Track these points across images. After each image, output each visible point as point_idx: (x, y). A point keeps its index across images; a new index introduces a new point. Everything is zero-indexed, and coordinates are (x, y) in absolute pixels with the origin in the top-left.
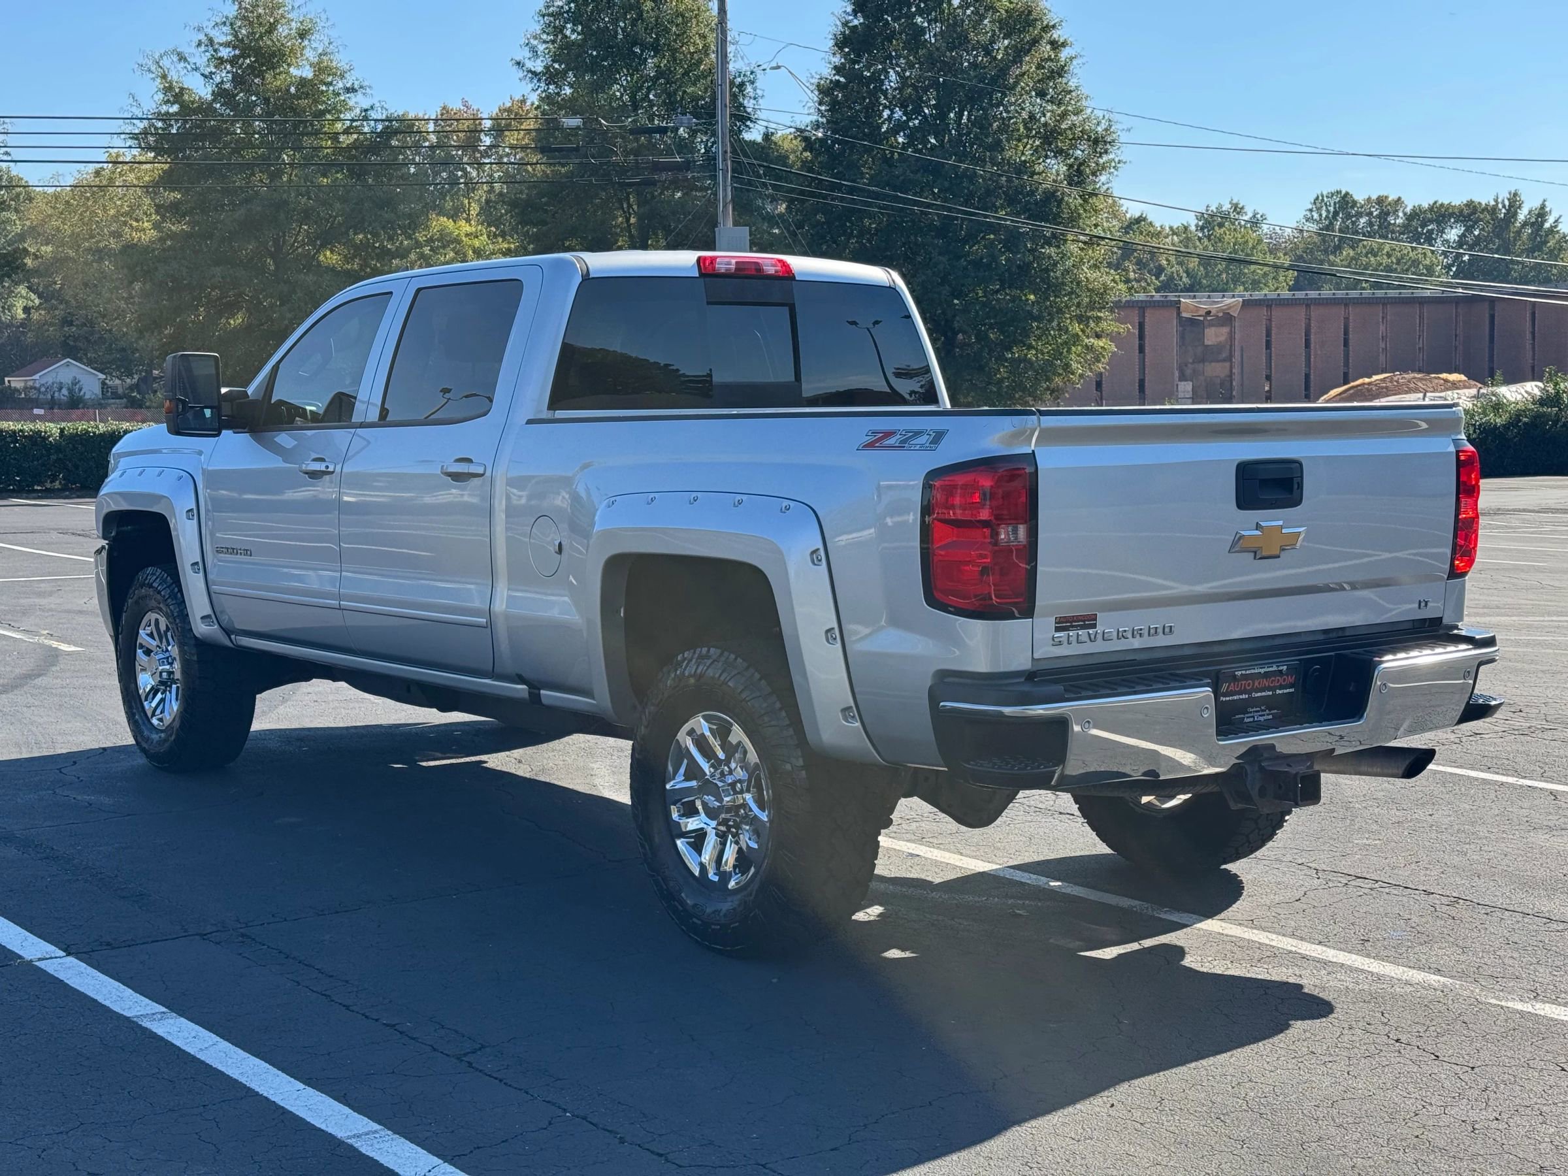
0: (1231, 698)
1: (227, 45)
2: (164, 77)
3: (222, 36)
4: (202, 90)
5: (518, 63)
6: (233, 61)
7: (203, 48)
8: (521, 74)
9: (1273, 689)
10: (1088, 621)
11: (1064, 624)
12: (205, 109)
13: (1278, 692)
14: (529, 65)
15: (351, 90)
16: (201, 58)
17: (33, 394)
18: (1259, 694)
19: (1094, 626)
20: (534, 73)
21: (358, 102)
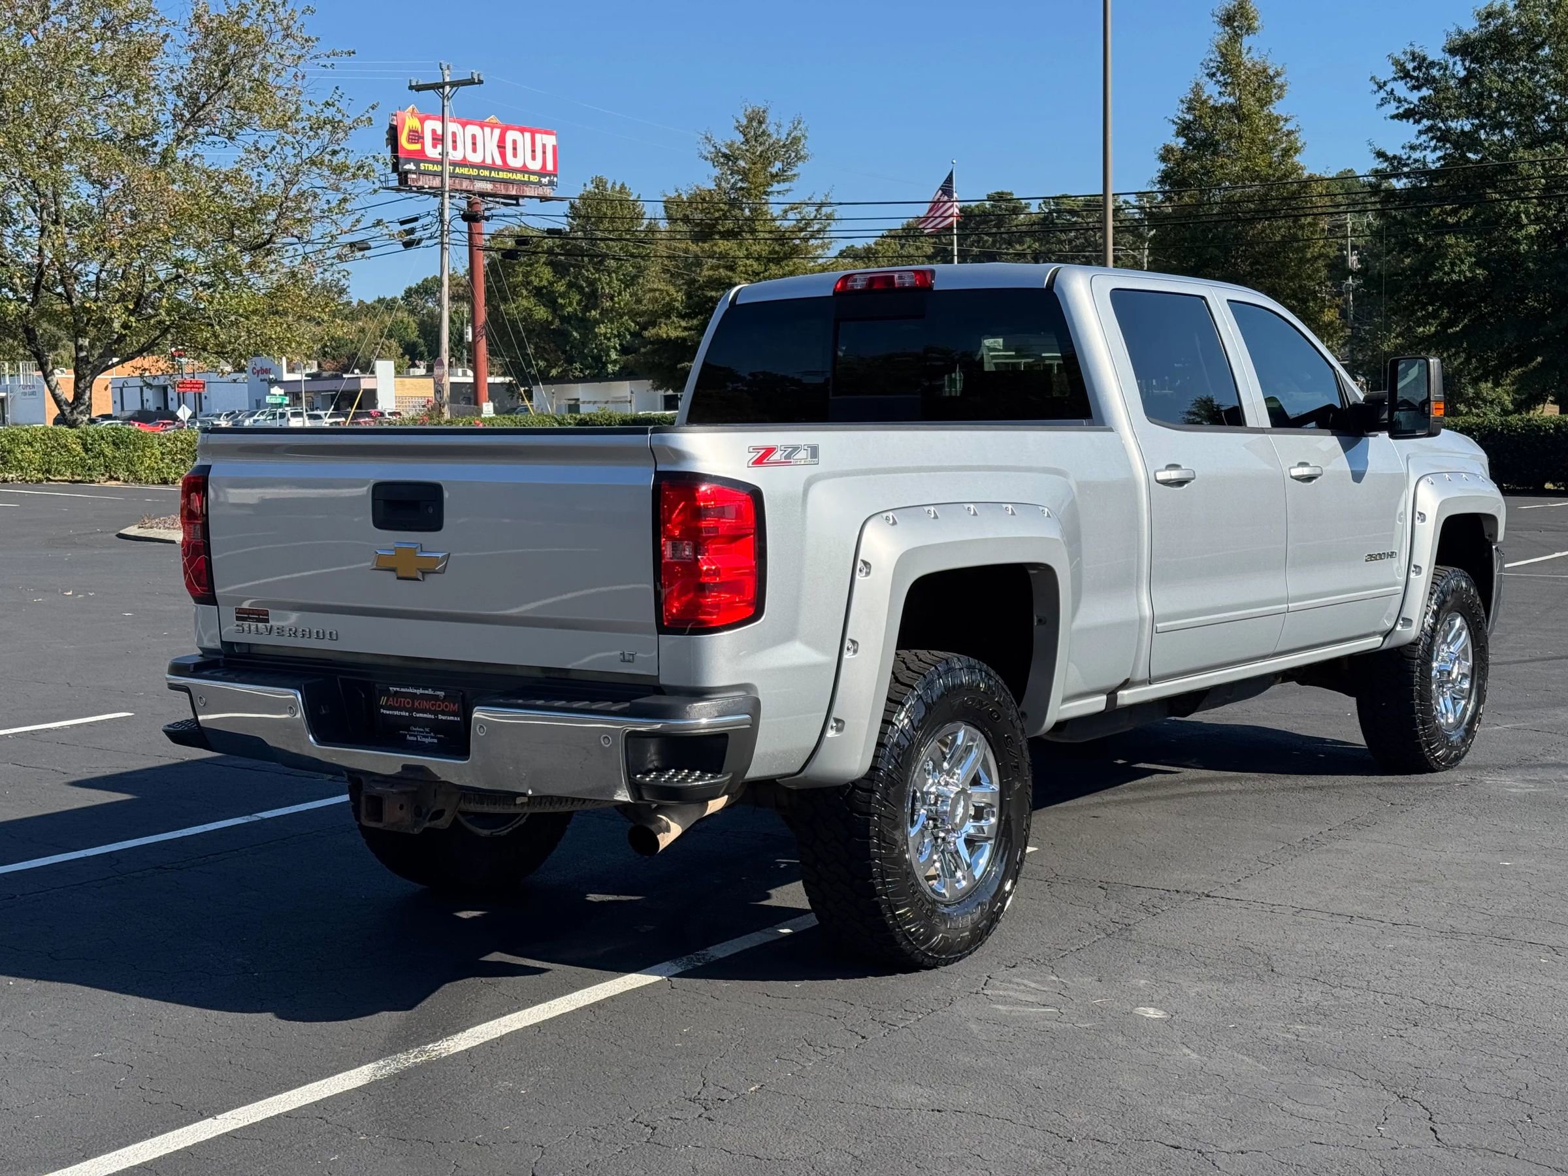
0: (391, 712)
9: (435, 713)
10: (261, 616)
11: (243, 615)
13: (440, 717)
18: (421, 715)
19: (267, 621)
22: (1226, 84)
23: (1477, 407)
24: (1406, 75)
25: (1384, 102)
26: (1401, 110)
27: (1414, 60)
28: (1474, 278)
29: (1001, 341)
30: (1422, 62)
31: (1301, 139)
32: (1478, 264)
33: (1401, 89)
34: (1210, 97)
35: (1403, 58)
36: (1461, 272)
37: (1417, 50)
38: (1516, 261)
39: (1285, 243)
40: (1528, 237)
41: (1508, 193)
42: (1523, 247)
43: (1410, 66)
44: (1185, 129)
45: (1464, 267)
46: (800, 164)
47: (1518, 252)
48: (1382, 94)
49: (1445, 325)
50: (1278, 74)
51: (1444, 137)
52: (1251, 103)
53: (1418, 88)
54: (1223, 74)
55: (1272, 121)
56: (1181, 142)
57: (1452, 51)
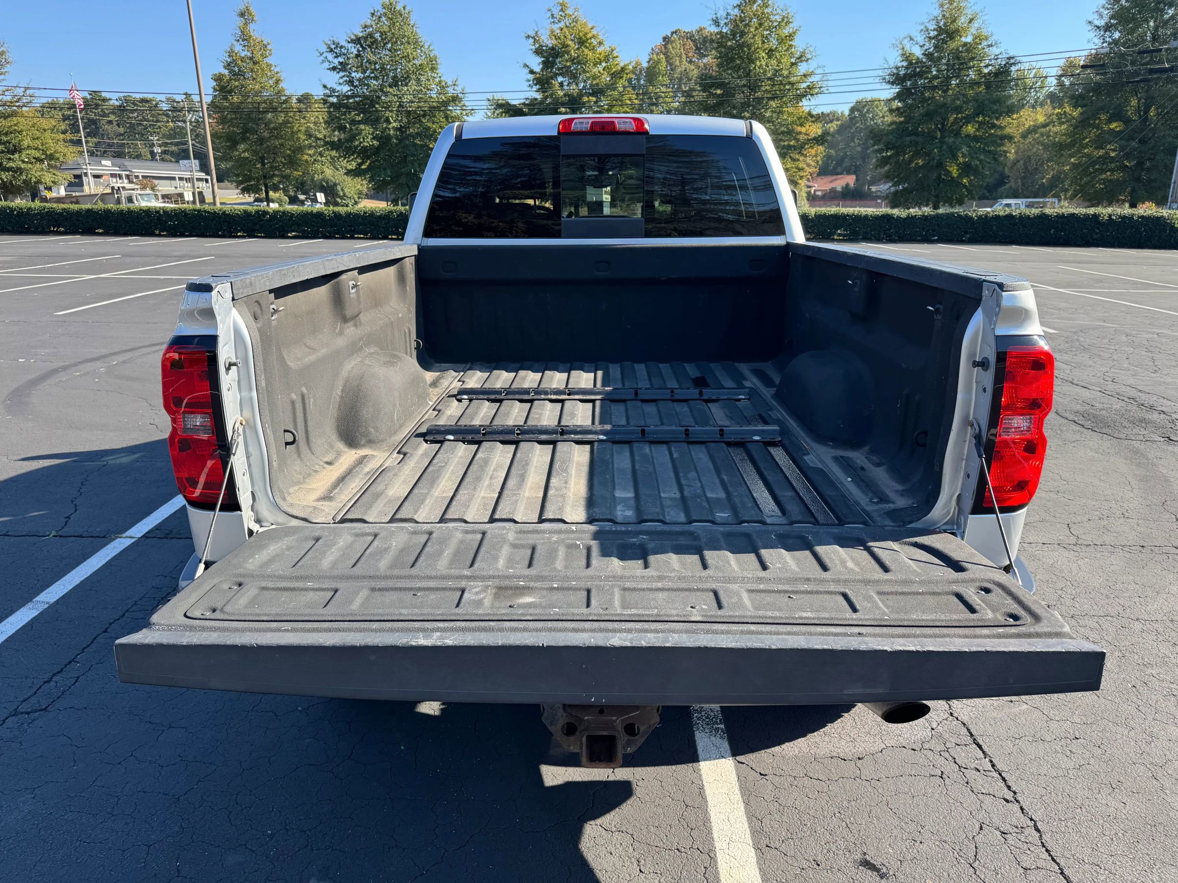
1: (934, 30)
2: (903, 48)
3: (932, 26)
4: (918, 52)
5: (1090, 22)
6: (935, 37)
7: (923, 33)
8: (1090, 28)
12: (919, 61)
14: (1097, 23)
15: (990, 46)
16: (920, 39)
17: (879, 194)
20: (1098, 27)
21: (994, 51)
22: (244, 46)
23: (345, 200)
24: (331, 50)
25: (323, 62)
26: (331, 66)
27: (334, 44)
28: (373, 145)
29: (110, 162)
30: (337, 45)
31: (283, 76)
32: (374, 138)
33: (330, 56)
34: (238, 52)
35: (329, 43)
36: (368, 142)
37: (335, 39)
38: (388, 138)
39: (285, 123)
40: (393, 127)
41: (385, 108)
42: (392, 132)
43: (333, 47)
44: (228, 66)
45: (369, 140)
46: (8, 66)
47: (389, 134)
48: (322, 58)
49: (360, 165)
50: (269, 44)
51: (350, 82)
52: (258, 56)
53: (336, 57)
54: (243, 41)
55: (269, 66)
56: (226, 72)
57: (352, 41)
